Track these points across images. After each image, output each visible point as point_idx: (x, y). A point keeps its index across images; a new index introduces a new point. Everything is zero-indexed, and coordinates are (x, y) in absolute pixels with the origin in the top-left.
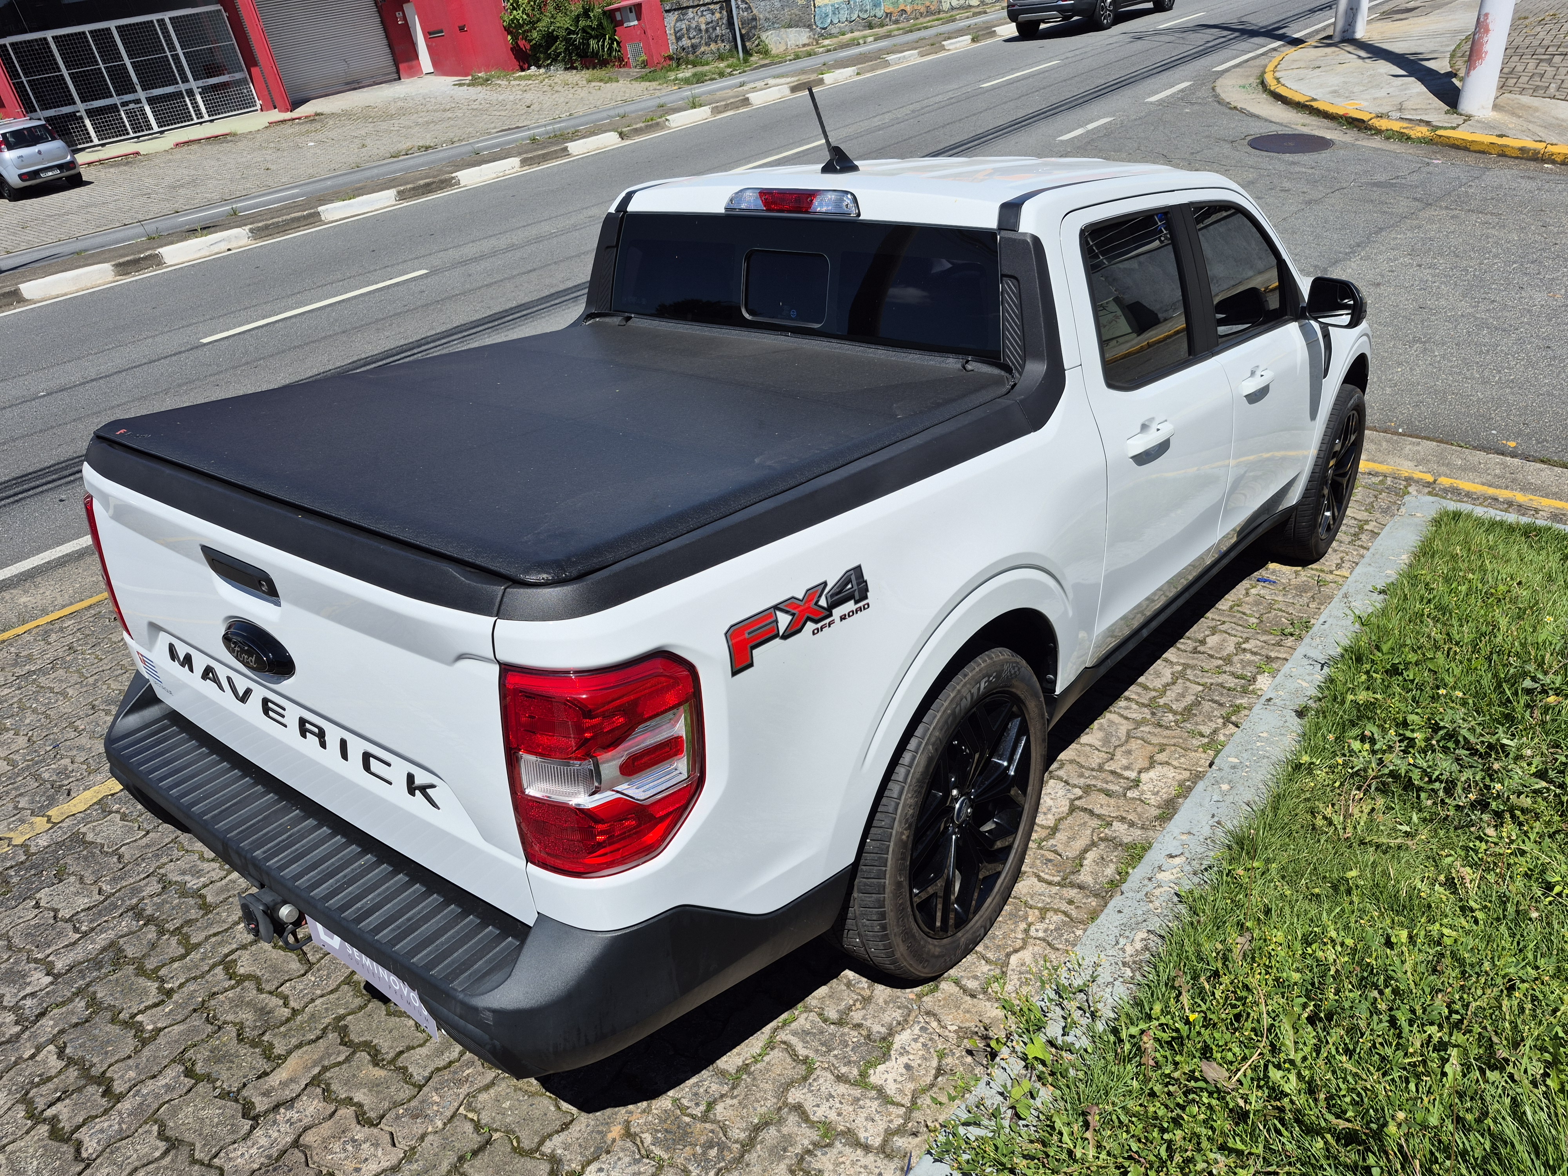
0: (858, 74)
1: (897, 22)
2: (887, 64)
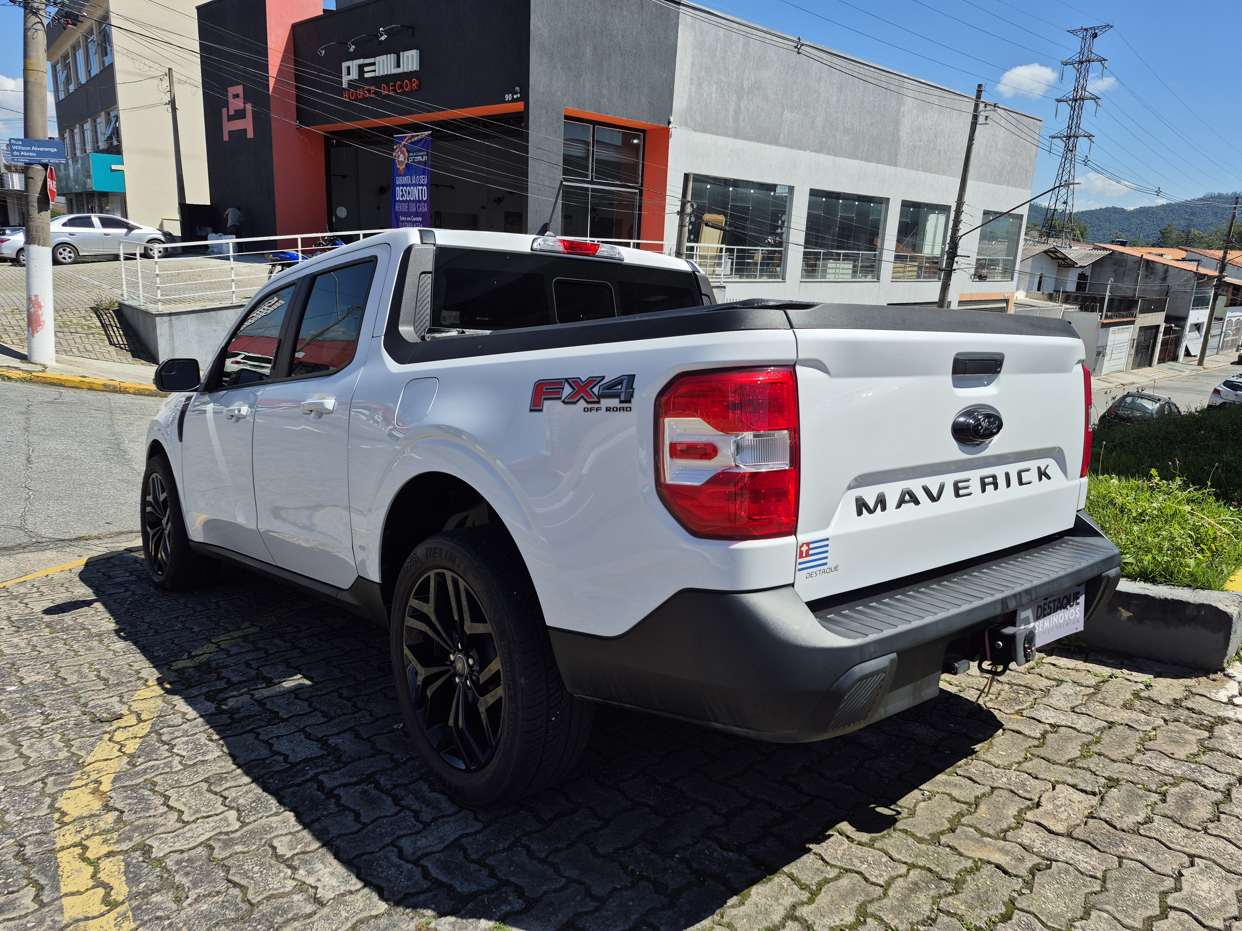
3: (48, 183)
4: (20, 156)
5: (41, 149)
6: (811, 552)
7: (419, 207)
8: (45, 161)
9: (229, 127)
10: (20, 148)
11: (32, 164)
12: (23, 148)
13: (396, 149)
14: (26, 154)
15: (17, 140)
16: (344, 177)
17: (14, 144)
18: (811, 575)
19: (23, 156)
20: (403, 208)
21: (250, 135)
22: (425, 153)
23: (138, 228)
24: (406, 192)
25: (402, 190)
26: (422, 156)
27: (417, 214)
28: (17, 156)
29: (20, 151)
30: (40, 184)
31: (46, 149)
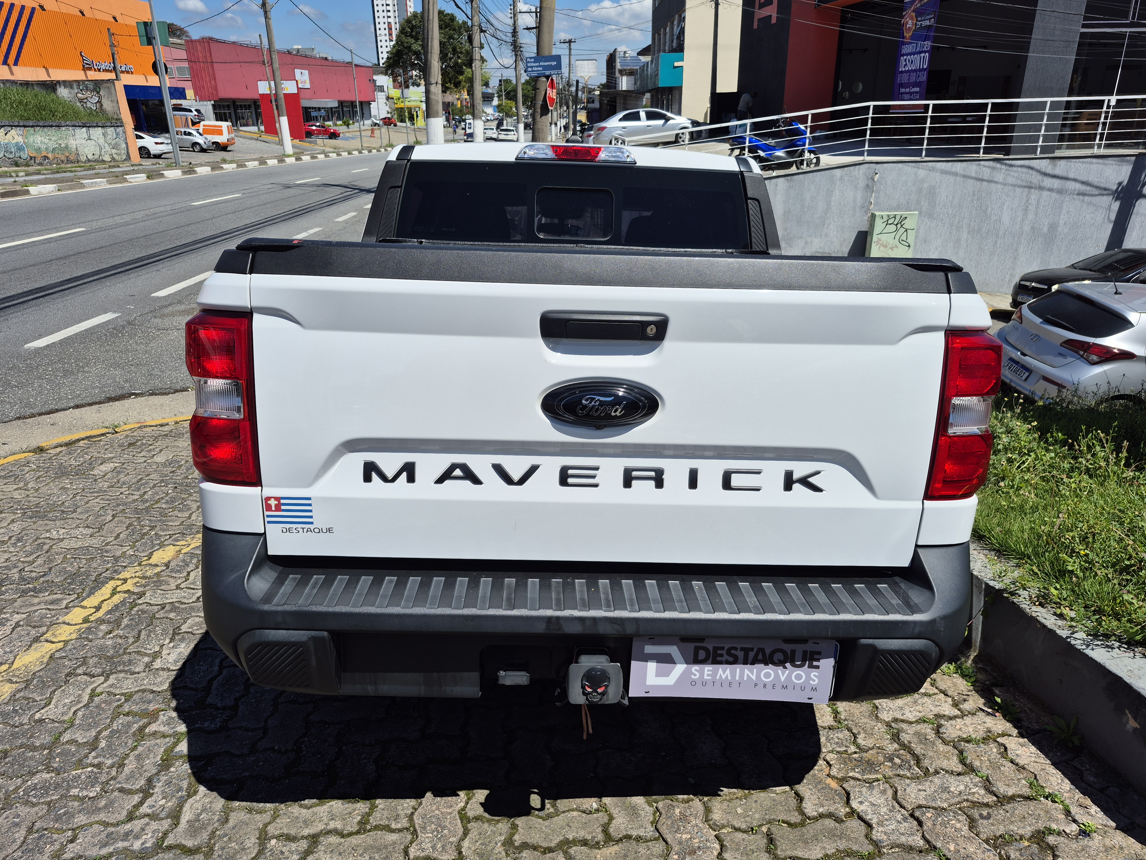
0: (59, 190)
1: (40, 164)
2: (83, 186)
3: (548, 92)
4: (532, 71)
5: (546, 64)
6: (283, 507)
7: (919, 76)
8: (547, 73)
9: (761, 13)
10: (532, 64)
11: (539, 77)
12: (534, 65)
13: (905, 15)
14: (536, 69)
15: (531, 58)
16: (865, 50)
17: (529, 62)
18: (289, 530)
19: (534, 71)
20: (905, 79)
21: (774, 21)
22: (932, 16)
23: (673, 119)
24: (909, 61)
25: (906, 59)
26: (930, 19)
27: (915, 84)
28: (530, 71)
29: (532, 67)
30: (543, 93)
31: (549, 63)
